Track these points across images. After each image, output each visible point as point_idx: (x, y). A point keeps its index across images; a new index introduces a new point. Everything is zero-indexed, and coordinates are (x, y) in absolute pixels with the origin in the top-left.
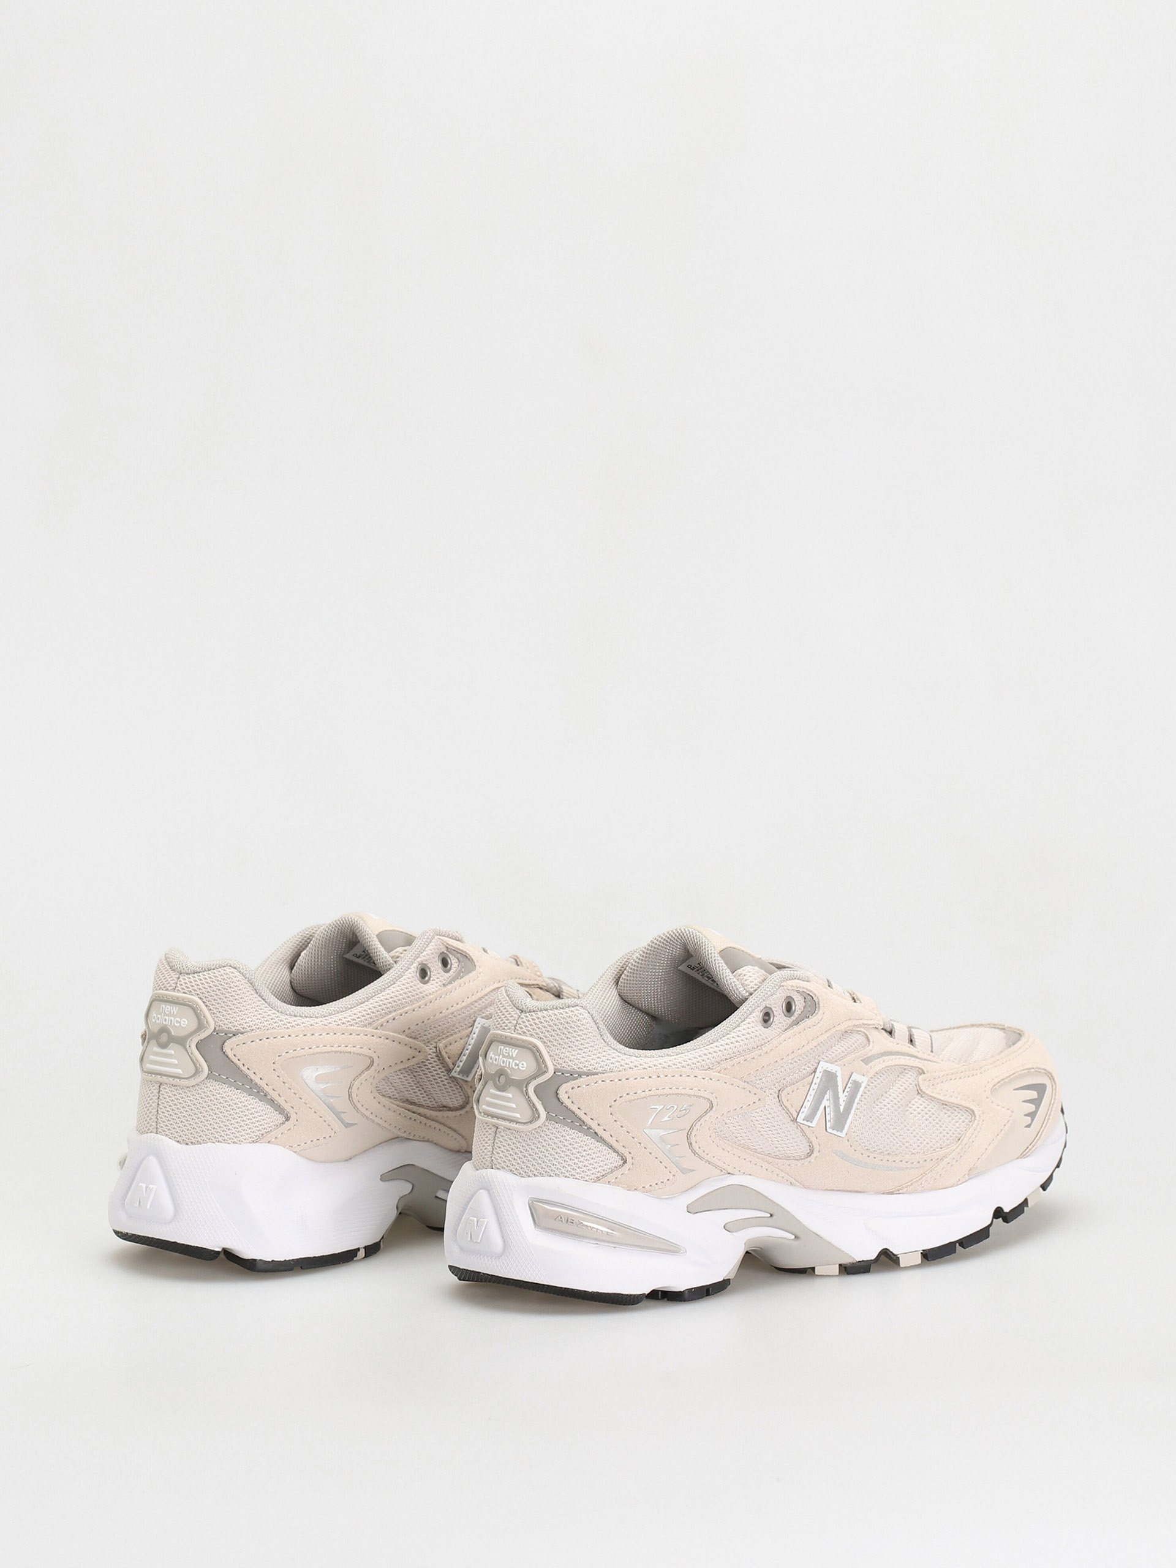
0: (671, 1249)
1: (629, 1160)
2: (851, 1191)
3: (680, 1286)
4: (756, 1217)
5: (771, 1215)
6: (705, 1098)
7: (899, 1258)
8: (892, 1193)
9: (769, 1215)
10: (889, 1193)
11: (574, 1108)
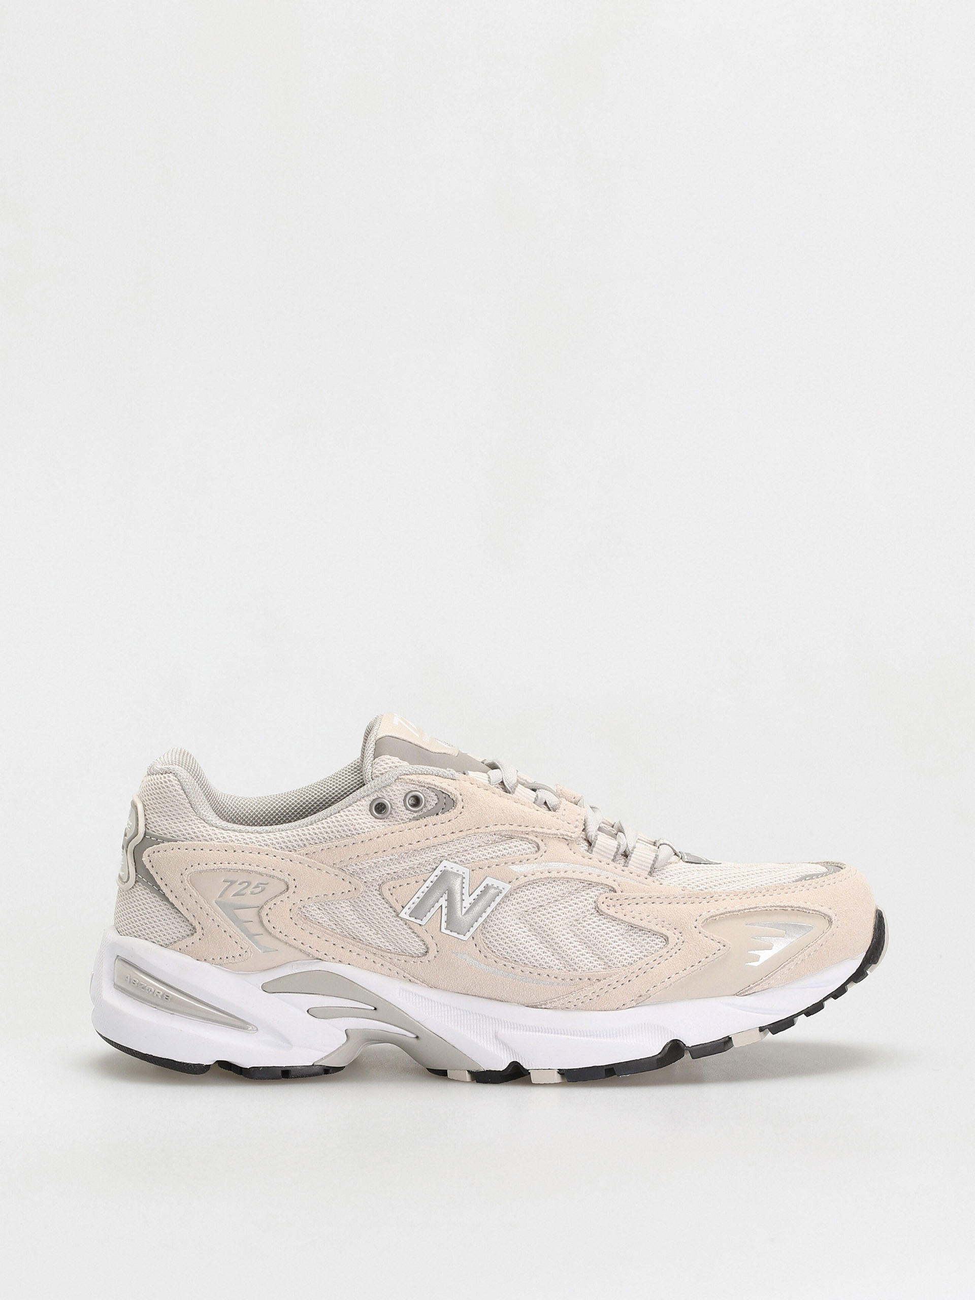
0: (238, 1023)
1: (198, 927)
2: (490, 999)
3: (246, 1062)
4: (351, 1008)
5: (375, 1009)
6: (280, 879)
7: (529, 1073)
8: (536, 1007)
9: (374, 1008)
10: (532, 1007)
11: (152, 872)
